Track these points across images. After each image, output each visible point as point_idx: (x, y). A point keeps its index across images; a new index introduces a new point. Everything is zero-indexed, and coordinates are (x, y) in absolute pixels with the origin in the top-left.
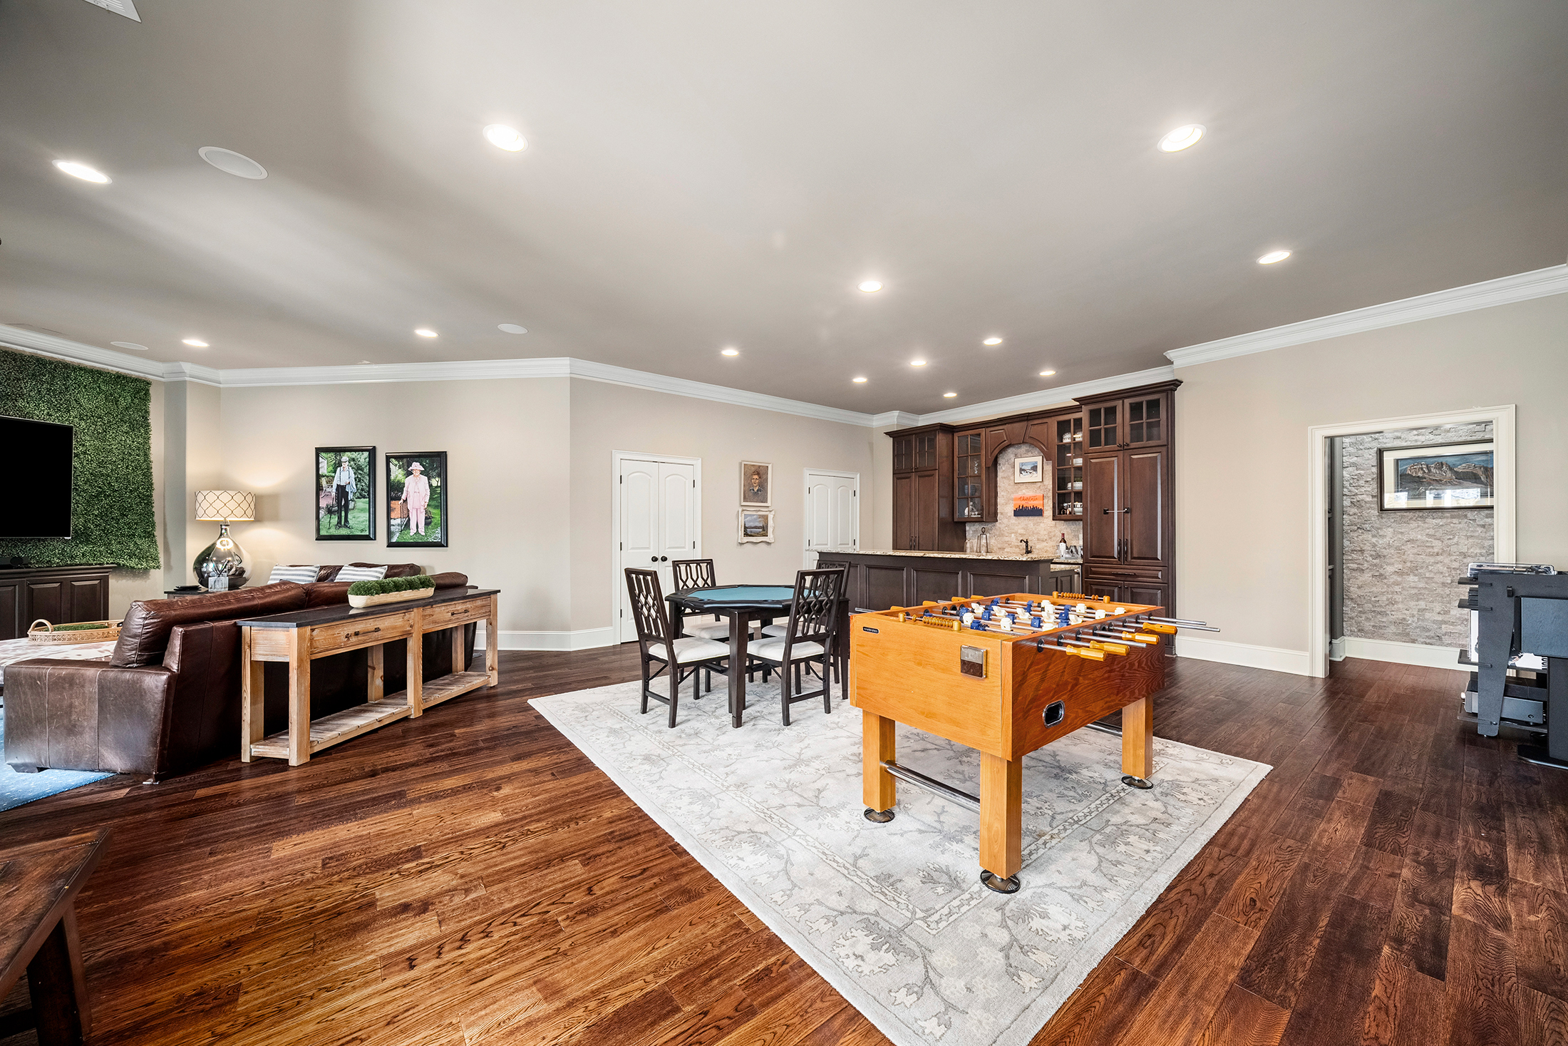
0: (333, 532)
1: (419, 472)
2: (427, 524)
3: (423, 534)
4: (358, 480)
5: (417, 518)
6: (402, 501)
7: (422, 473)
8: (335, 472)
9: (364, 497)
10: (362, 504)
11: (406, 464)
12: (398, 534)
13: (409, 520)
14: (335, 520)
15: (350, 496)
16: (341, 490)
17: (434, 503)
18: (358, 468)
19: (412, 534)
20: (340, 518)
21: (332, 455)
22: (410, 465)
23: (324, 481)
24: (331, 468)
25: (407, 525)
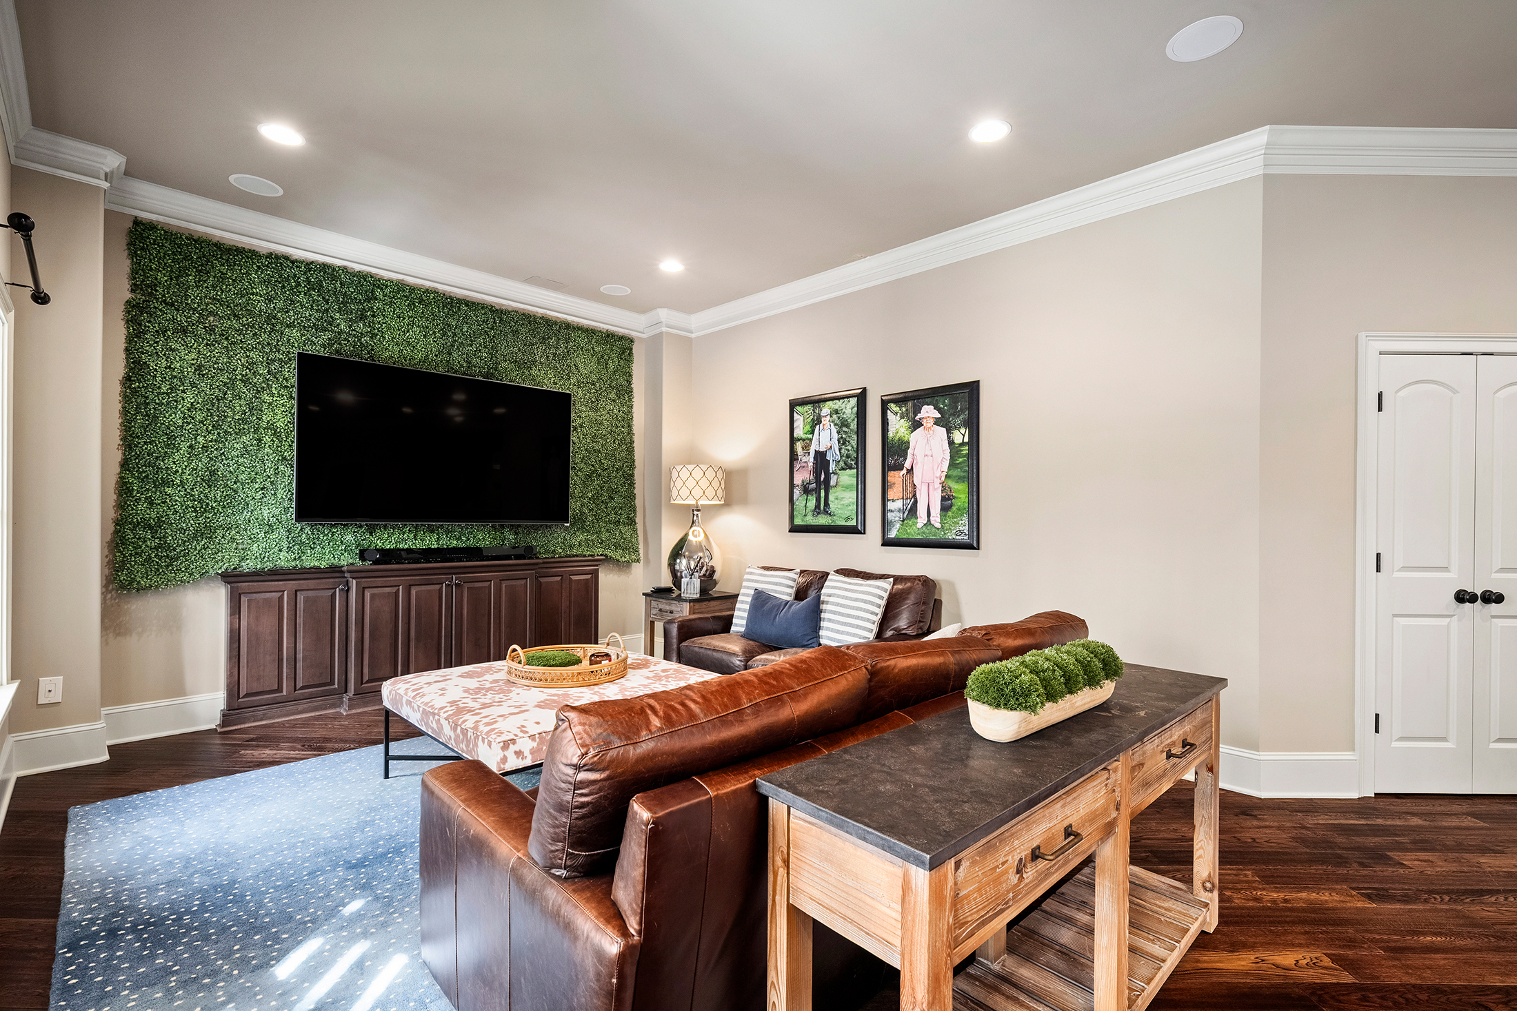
1: (932, 421)
2: (945, 509)
3: (938, 525)
4: (842, 442)
5: (929, 499)
6: (904, 471)
7: (937, 422)
8: (813, 433)
9: (850, 468)
10: (848, 478)
11: (911, 410)
12: (898, 526)
13: (916, 502)
14: (812, 503)
15: (832, 467)
16: (821, 458)
17: (956, 472)
18: (843, 424)
19: (920, 525)
20: (818, 500)
21: (809, 408)
22: (917, 410)
23: (799, 446)
24: (808, 428)
25: (913, 511)
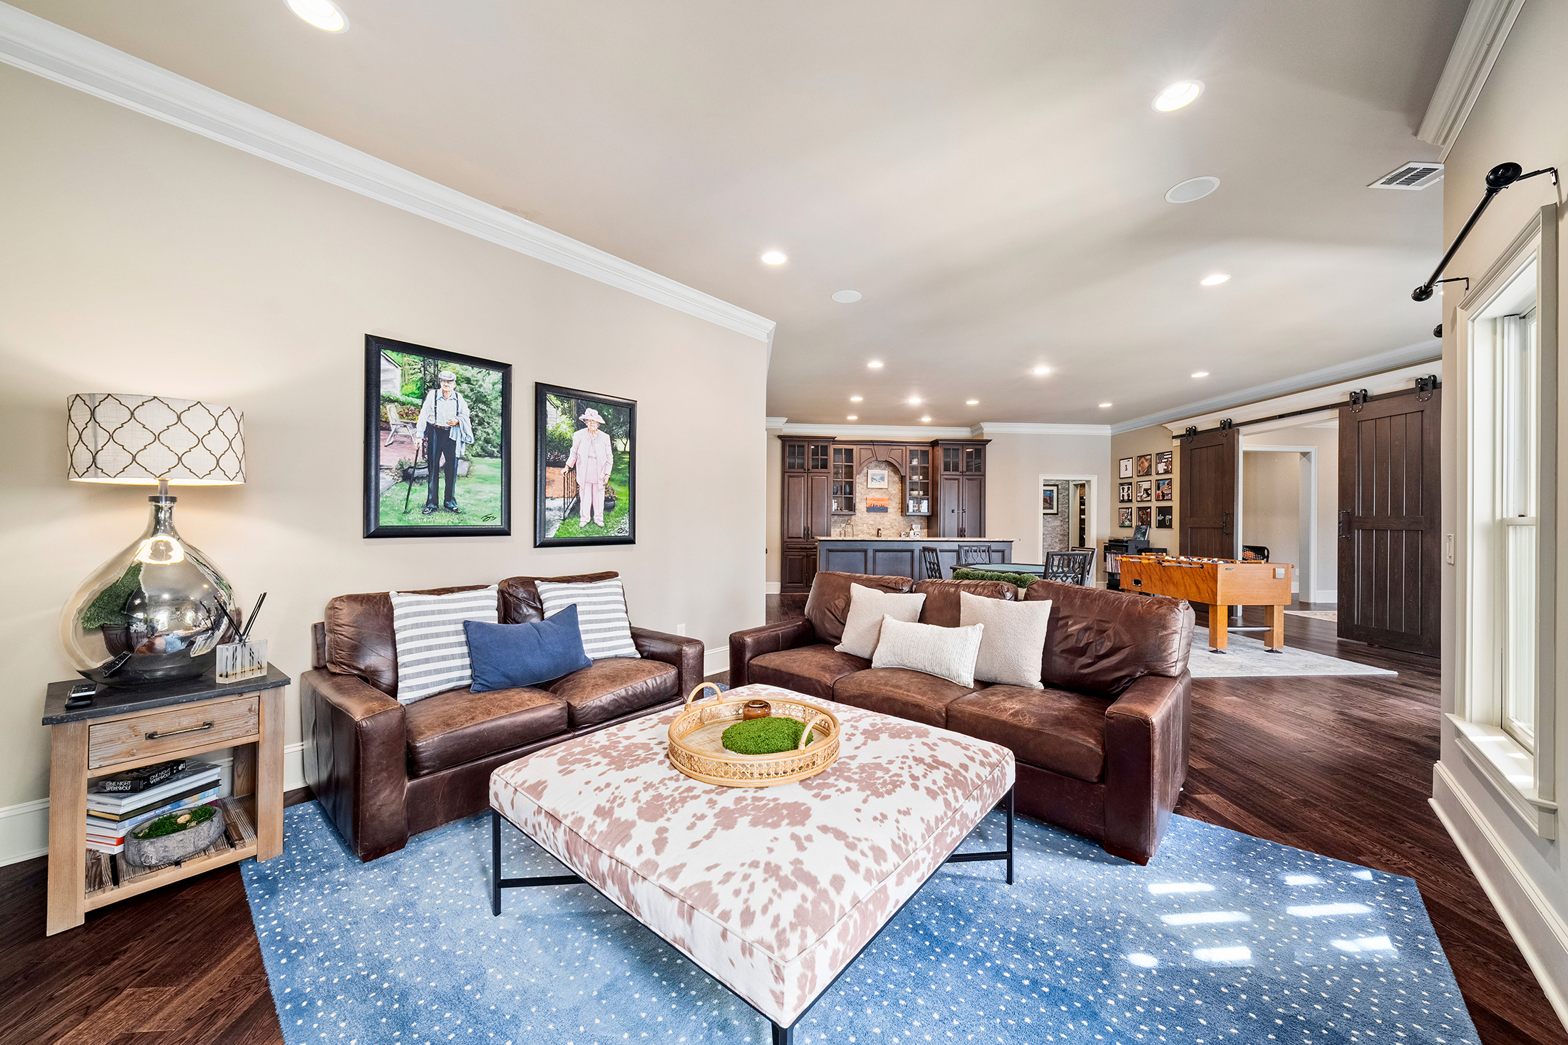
0: (417, 519)
1: (596, 426)
2: (608, 509)
3: (602, 524)
4: (477, 422)
5: (592, 499)
6: (566, 469)
7: (601, 427)
8: (423, 397)
9: (491, 455)
10: (490, 467)
11: (574, 409)
12: (558, 525)
13: (578, 501)
14: (420, 493)
15: (460, 450)
16: (438, 439)
17: (618, 477)
18: (479, 400)
19: (582, 524)
20: (434, 492)
21: (415, 361)
22: (581, 411)
23: (391, 413)
24: (412, 388)
25: (575, 510)
